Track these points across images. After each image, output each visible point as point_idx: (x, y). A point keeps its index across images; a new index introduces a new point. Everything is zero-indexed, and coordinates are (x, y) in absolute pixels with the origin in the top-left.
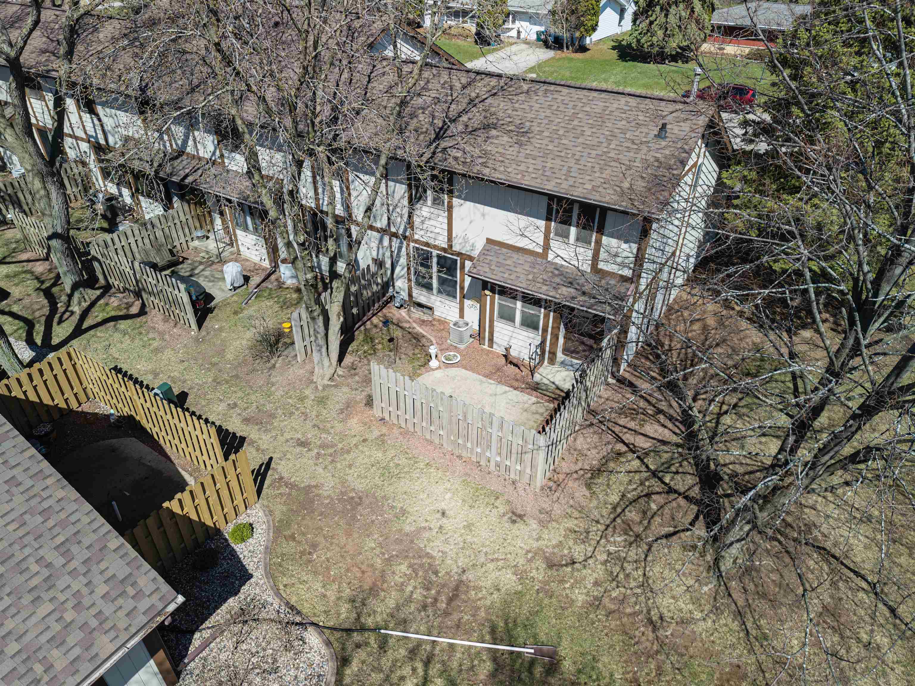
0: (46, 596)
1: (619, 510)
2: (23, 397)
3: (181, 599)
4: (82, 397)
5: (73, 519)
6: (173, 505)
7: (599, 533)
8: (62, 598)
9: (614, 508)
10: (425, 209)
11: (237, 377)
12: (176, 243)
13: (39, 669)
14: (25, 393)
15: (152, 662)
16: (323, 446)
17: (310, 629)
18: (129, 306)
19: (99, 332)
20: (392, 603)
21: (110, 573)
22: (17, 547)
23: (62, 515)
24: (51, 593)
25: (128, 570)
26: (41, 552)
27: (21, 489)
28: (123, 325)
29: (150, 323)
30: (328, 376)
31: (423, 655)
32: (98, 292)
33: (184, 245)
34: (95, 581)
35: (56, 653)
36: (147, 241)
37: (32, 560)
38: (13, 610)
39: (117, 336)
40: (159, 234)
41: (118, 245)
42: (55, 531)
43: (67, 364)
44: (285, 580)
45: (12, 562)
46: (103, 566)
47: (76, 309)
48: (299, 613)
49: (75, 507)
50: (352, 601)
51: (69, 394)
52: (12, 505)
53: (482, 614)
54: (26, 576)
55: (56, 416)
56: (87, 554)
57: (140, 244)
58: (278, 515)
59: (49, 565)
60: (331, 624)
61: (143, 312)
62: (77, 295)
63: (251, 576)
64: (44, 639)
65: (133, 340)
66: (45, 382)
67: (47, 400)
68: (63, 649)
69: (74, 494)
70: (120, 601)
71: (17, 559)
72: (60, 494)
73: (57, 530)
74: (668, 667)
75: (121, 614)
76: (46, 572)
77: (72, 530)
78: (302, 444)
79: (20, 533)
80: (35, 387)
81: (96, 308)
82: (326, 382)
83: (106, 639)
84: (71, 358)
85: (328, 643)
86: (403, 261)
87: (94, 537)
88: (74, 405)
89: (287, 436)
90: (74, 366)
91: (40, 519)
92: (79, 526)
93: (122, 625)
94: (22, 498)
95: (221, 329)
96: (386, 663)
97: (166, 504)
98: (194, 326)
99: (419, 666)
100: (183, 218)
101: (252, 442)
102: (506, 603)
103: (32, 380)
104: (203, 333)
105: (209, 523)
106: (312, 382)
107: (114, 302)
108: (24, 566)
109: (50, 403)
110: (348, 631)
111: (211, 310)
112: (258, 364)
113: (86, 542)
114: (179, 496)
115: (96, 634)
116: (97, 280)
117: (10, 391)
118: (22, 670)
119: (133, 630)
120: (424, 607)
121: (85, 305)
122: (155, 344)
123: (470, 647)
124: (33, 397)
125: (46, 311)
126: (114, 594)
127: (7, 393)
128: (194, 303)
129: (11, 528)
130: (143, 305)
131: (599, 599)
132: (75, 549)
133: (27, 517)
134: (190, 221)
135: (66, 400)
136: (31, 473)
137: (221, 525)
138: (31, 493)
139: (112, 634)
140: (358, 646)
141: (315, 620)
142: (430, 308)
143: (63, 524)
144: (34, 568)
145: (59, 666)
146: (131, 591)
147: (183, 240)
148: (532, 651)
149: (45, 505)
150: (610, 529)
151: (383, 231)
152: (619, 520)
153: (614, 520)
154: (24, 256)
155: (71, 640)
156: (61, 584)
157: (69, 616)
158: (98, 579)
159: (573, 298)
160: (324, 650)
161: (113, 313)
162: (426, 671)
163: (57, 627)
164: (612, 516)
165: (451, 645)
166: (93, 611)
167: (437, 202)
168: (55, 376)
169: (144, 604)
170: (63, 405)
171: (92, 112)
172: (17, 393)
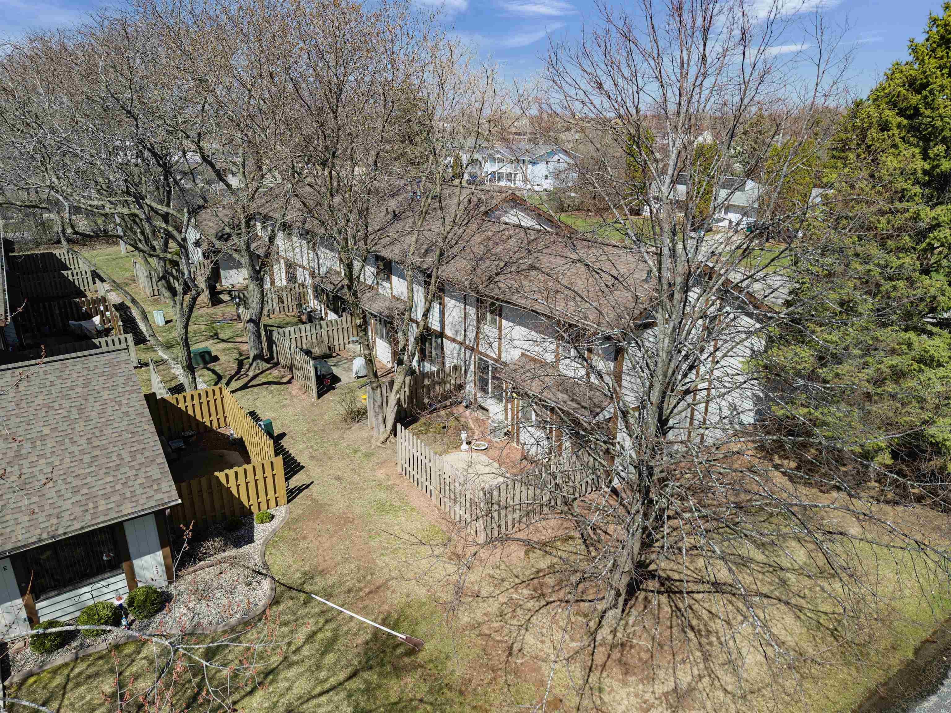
0: (112, 473)
1: (541, 574)
2: (184, 409)
3: (180, 501)
4: (222, 423)
5: (146, 441)
6: (221, 475)
7: (513, 584)
8: (120, 477)
9: (538, 572)
10: (486, 327)
11: (323, 430)
12: (336, 343)
13: (91, 505)
14: (186, 407)
15: (161, 552)
16: (351, 483)
17: (268, 579)
18: (283, 377)
19: (255, 390)
20: (330, 582)
21: (149, 474)
22: (112, 445)
23: (142, 438)
24: (116, 473)
25: (159, 476)
26: (122, 452)
27: (129, 418)
28: (273, 387)
29: (289, 390)
30: (381, 440)
31: (329, 615)
32: (269, 366)
33: (342, 346)
34: (140, 476)
35: (103, 502)
36: (314, 337)
37: (115, 454)
38: (94, 474)
39: (265, 393)
40: (324, 333)
41: (293, 336)
42: (134, 444)
43: (218, 396)
44: (273, 551)
45: (105, 452)
46: (147, 469)
47: (251, 374)
48: (268, 569)
49: (149, 435)
50: (305, 574)
51: (214, 417)
52: (120, 425)
53: (386, 607)
54: (109, 460)
55: (202, 430)
56: (143, 460)
57: (309, 338)
58: (294, 515)
59: (122, 459)
60: (283, 581)
61: (289, 382)
62: (254, 364)
63: (254, 542)
64: (100, 493)
65: (273, 397)
66: (201, 403)
67: (198, 417)
68: (107, 501)
69: (153, 429)
70: (147, 490)
71: (109, 451)
72: (147, 427)
73: (136, 444)
74: (501, 681)
75: (144, 496)
76: (118, 462)
77: (142, 446)
78: (339, 479)
79: (116, 439)
80: (194, 405)
81: (263, 375)
82: (379, 444)
83: (130, 505)
84: (221, 393)
85: (273, 589)
86: (472, 367)
87: (152, 453)
88: (215, 425)
89: (332, 472)
90: (222, 398)
91: (130, 436)
92: (147, 446)
93: (141, 502)
94: (126, 423)
95: (332, 401)
96: (301, 612)
97: (216, 474)
98: (315, 395)
99: (322, 621)
100: (345, 326)
101: (308, 470)
102: (409, 606)
103: (193, 400)
104: (320, 400)
105: (246, 504)
106: (370, 442)
107: (275, 372)
108: (110, 455)
109: (200, 419)
110: (290, 588)
111: (334, 388)
112: (344, 425)
113: (147, 454)
114: (227, 471)
115: (126, 501)
116: (273, 359)
117: (178, 403)
118: (84, 503)
119: (146, 507)
120: (349, 591)
121: (257, 372)
122: (285, 402)
123: (364, 622)
124: (190, 412)
125: (233, 373)
126: (145, 485)
127: (175, 403)
128: (318, 377)
129: (114, 435)
130: (293, 378)
131: (479, 624)
132: (139, 456)
133: (124, 433)
134: (350, 329)
135: (211, 421)
136: (137, 412)
137: (254, 509)
138: (132, 422)
139: (134, 504)
140: (292, 598)
141: (274, 576)
142: (487, 410)
143: (139, 442)
144: (114, 458)
145: (101, 508)
146: (155, 487)
147: (342, 342)
148: (404, 637)
149: (136, 430)
150: (524, 584)
151: (461, 344)
152: (536, 581)
153: (532, 579)
154: (240, 339)
155: (113, 499)
156: (123, 470)
157: (118, 487)
158: (142, 474)
159: (565, 402)
160: (268, 592)
161: (271, 380)
162: (324, 625)
163: (110, 490)
164: (532, 576)
165: (352, 617)
166: (131, 489)
167: (493, 322)
168: (208, 402)
169: (158, 496)
170: (208, 424)
171: (314, 251)
172: (181, 405)
